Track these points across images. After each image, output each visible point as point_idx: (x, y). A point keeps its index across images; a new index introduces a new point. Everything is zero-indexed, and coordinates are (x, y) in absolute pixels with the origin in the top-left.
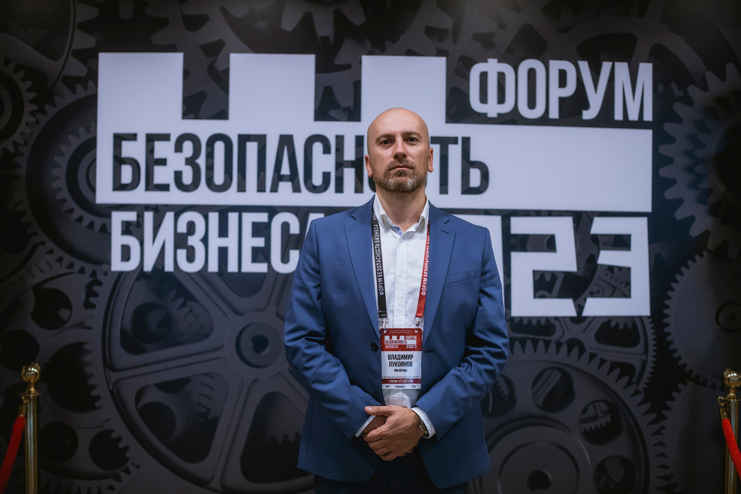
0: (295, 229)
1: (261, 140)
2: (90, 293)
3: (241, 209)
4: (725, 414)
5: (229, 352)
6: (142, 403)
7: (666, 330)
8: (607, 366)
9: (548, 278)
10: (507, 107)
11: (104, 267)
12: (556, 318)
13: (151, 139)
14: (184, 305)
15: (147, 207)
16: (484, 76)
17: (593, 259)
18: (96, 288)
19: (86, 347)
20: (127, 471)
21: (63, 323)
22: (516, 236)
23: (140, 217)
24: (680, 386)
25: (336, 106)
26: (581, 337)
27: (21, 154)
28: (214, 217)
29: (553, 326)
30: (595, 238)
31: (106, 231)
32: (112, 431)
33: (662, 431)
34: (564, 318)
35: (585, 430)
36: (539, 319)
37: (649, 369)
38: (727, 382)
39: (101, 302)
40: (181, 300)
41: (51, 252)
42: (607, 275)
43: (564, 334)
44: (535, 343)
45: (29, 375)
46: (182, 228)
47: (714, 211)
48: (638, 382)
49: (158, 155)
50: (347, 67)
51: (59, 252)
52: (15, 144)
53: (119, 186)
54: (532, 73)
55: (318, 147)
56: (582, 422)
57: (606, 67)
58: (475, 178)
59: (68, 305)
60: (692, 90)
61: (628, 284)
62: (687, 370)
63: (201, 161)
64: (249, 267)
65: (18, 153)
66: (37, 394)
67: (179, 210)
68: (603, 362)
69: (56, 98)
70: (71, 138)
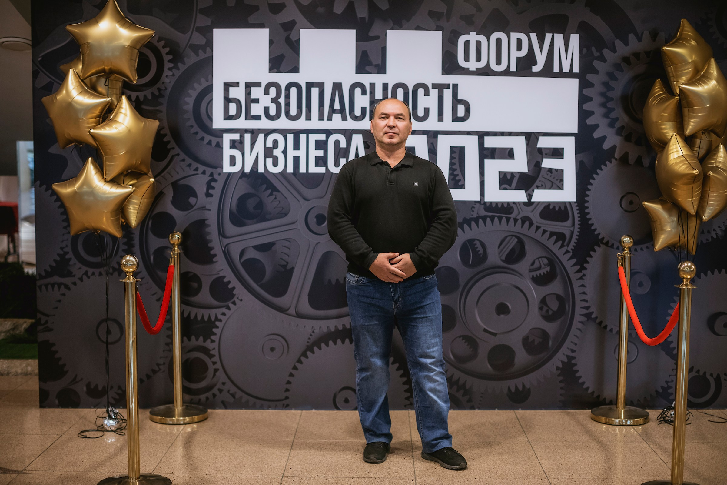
0: (343, 144)
1: (321, 86)
2: (210, 187)
3: (308, 132)
4: (620, 264)
5: (301, 225)
6: (243, 259)
7: (587, 211)
8: (547, 234)
9: (509, 177)
10: (482, 64)
11: (219, 169)
12: (514, 203)
13: (249, 85)
14: (271, 194)
15: (246, 131)
16: (467, 43)
17: (538, 164)
18: (213, 184)
19: (206, 222)
20: (234, 303)
21: (193, 207)
22: (488, 149)
23: (242, 137)
24: (596, 248)
25: (370, 63)
26: (530, 215)
27: (163, 96)
28: (290, 137)
29: (512, 208)
30: (540, 150)
31: (219, 146)
32: (224, 277)
33: (584, 277)
34: (519, 202)
35: (533, 276)
36: (502, 203)
37: (575, 237)
38: (623, 244)
39: (216, 193)
40: (269, 191)
41: (183, 160)
42: (547, 174)
43: (519, 213)
44: (500, 219)
46: (270, 144)
47: (619, 132)
48: (568, 245)
49: (253, 96)
50: (377, 38)
51: (189, 161)
52: (159, 90)
53: (228, 117)
54: (499, 41)
55: (358, 91)
56: (531, 271)
57: (548, 36)
58: (461, 112)
59: (195, 195)
60: (606, 52)
61: (562, 180)
62: (600, 237)
63: (282, 100)
64: (314, 169)
65: (161, 96)
66: (179, 251)
67: (268, 132)
68: (545, 231)
69: (185, 59)
70: (196, 85)
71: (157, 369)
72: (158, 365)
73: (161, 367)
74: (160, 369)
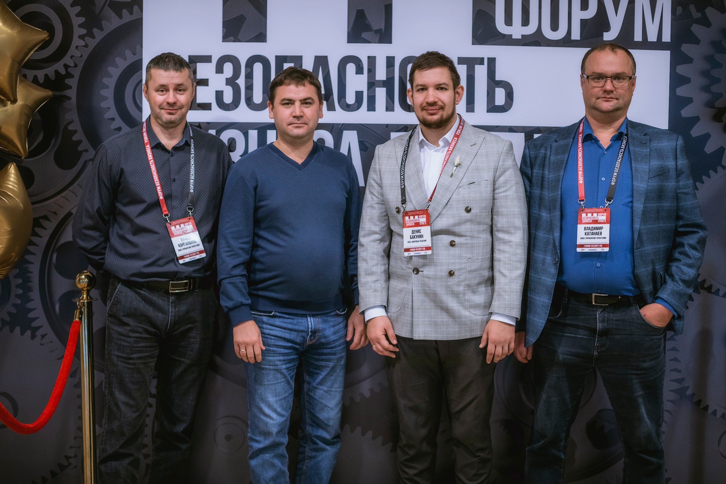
1: (297, 60)
10: (531, 29)
13: (194, 60)
25: (368, 28)
27: (72, 76)
28: (253, 134)
33: (676, 338)
45: (83, 282)
49: (199, 76)
52: (66, 66)
55: (351, 68)
58: (500, 97)
60: (710, 12)
63: (241, 81)
65: (69, 75)
66: (89, 300)
67: (221, 128)
69: (104, 23)
70: (118, 60)
71: (66, 463)
72: (67, 458)
73: (71, 460)
74: (70, 464)
